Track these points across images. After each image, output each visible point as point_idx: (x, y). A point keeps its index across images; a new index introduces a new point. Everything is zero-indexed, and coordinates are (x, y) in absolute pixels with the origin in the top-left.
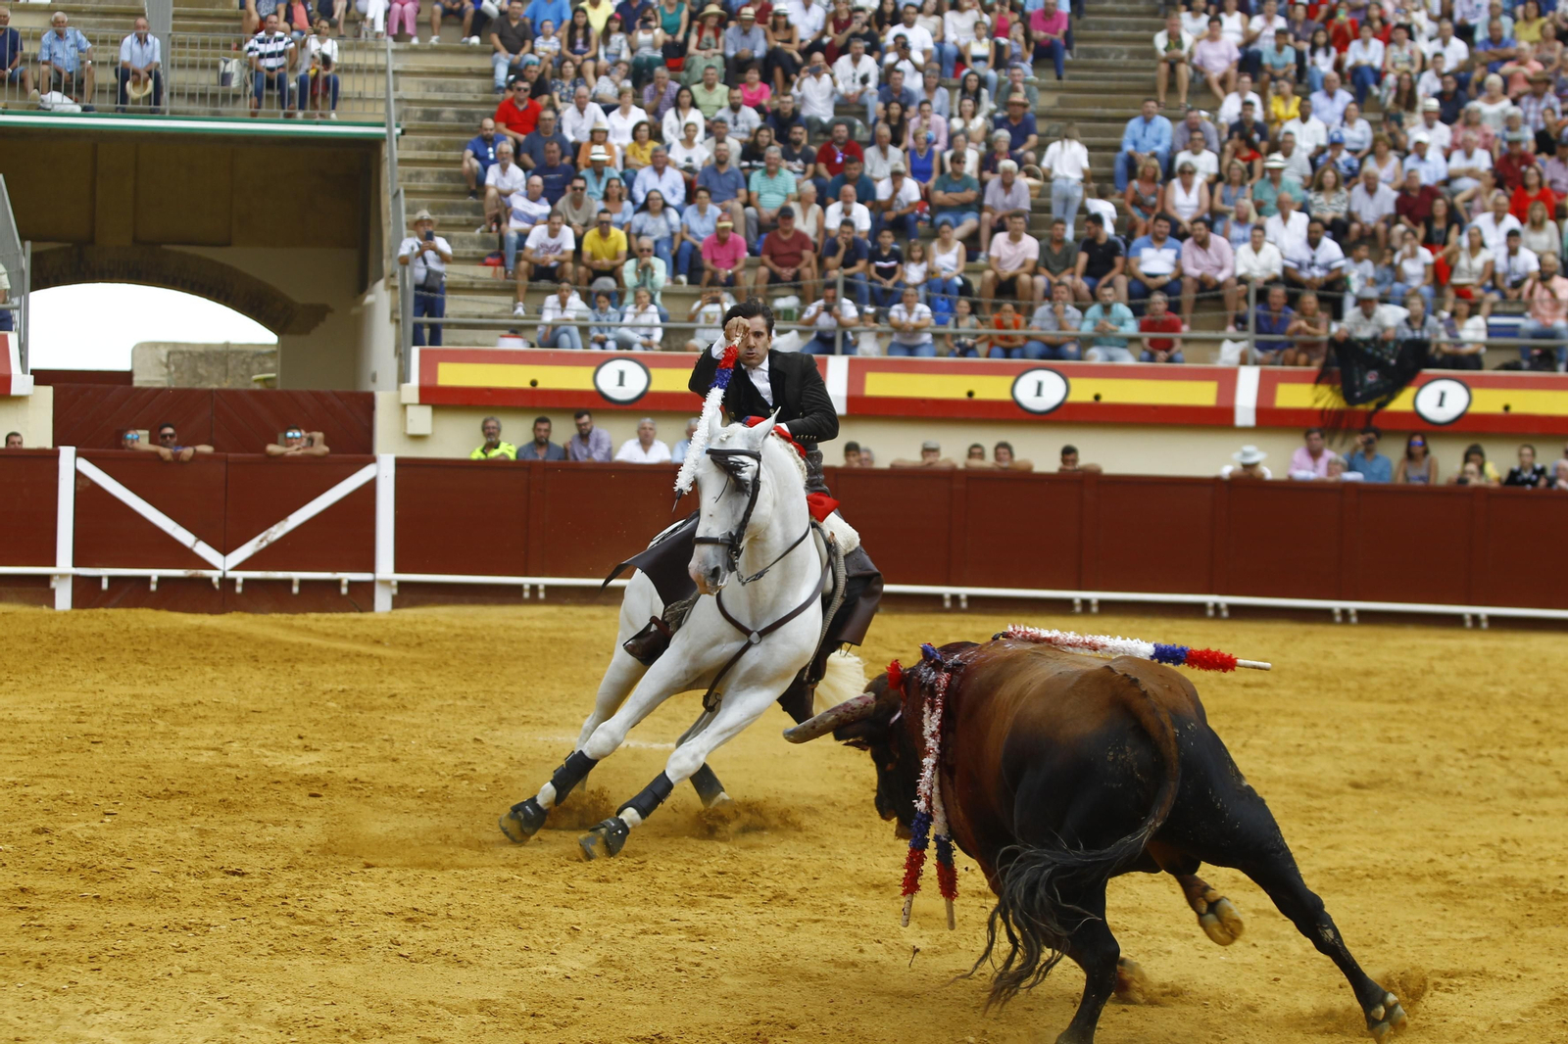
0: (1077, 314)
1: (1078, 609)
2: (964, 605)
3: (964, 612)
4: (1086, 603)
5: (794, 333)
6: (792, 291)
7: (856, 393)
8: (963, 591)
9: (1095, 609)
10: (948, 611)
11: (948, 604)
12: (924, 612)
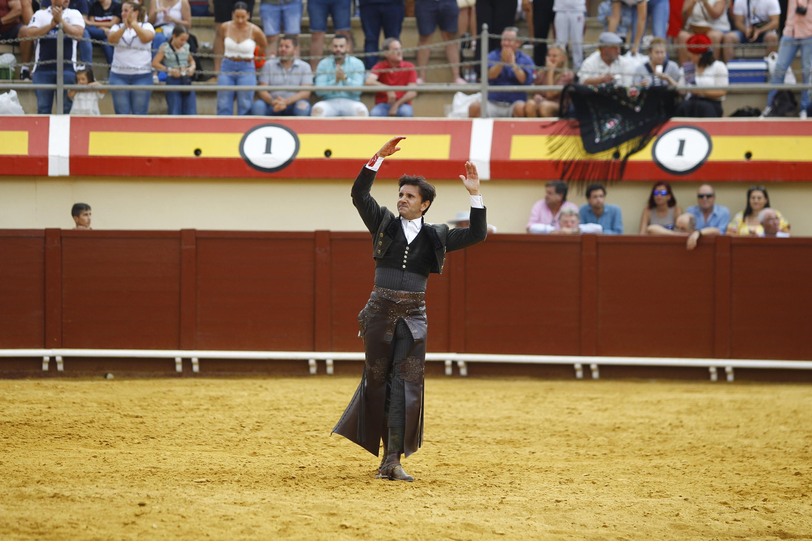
0: (307, 66)
1: (313, 370)
2: (196, 368)
3: (195, 375)
4: (321, 364)
5: (13, 93)
6: (10, 48)
7: (79, 153)
8: (195, 355)
9: (330, 370)
10: (179, 375)
11: (179, 368)
12: (156, 377)
